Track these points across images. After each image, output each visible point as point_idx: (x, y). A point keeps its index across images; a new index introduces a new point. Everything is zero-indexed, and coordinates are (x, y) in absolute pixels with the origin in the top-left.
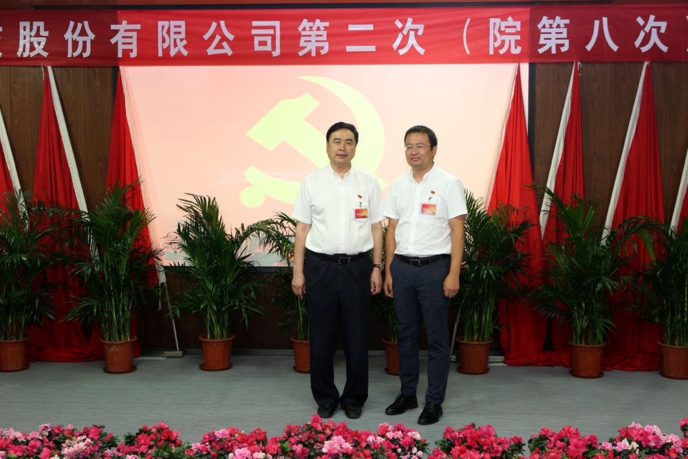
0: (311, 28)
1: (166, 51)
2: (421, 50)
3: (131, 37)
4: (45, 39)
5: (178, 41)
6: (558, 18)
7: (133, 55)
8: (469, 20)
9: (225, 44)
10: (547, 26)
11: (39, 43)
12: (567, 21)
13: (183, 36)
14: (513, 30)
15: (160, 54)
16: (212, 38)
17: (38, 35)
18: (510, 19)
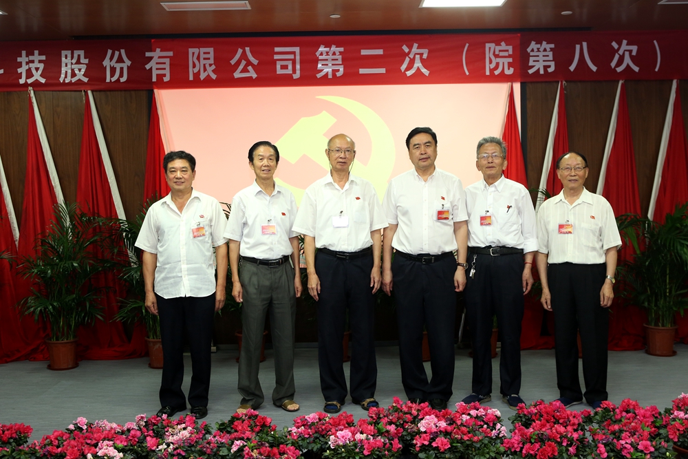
0: (327, 53)
1: (197, 75)
2: (425, 72)
3: (165, 63)
4: (85, 66)
5: (207, 66)
6: (544, 43)
7: (166, 79)
8: (467, 45)
9: (250, 68)
10: (536, 50)
11: (80, 70)
12: (552, 46)
13: (212, 61)
14: (506, 54)
15: (191, 78)
16: (238, 63)
17: (78, 62)
18: (503, 43)
